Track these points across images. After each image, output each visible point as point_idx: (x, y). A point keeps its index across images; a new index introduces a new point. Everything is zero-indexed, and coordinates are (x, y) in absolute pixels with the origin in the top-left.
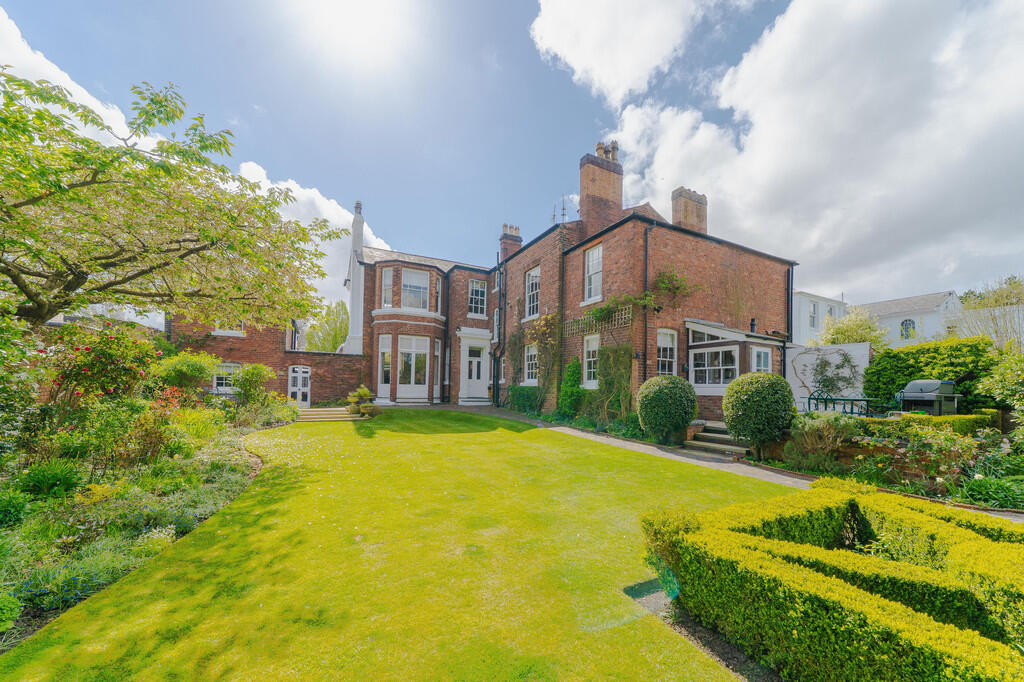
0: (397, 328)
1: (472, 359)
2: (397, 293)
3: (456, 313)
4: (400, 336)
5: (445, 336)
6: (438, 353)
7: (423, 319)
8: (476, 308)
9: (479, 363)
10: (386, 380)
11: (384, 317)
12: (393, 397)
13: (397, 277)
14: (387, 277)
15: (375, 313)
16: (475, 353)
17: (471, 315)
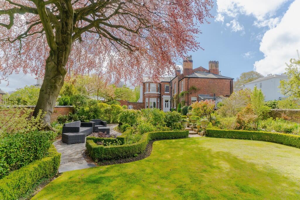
0: (150, 96)
1: (166, 103)
2: (149, 89)
3: (162, 92)
4: (150, 98)
5: (160, 97)
6: (159, 101)
7: (155, 94)
8: (167, 91)
9: (168, 104)
11: (147, 94)
14: (147, 85)
15: (145, 93)
16: (167, 101)
17: (166, 92)
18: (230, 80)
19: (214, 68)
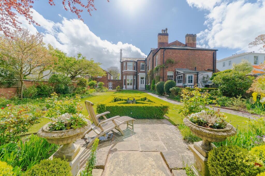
0: (127, 74)
1: (141, 80)
2: (126, 67)
3: (138, 70)
4: (127, 76)
5: (136, 75)
6: (135, 79)
7: (132, 72)
8: (142, 69)
9: (143, 80)
10: (125, 85)
11: (124, 72)
12: (126, 88)
13: (126, 64)
14: (125, 63)
15: (123, 71)
16: (142, 78)
17: (141, 70)
18: (213, 52)
19: (192, 42)
